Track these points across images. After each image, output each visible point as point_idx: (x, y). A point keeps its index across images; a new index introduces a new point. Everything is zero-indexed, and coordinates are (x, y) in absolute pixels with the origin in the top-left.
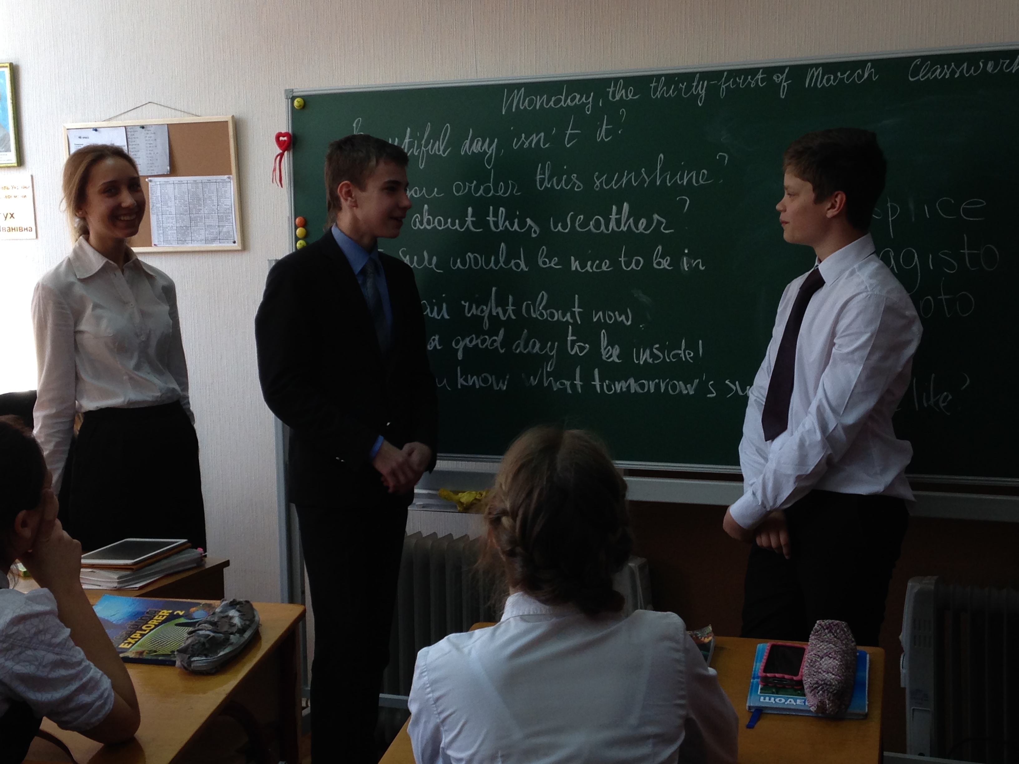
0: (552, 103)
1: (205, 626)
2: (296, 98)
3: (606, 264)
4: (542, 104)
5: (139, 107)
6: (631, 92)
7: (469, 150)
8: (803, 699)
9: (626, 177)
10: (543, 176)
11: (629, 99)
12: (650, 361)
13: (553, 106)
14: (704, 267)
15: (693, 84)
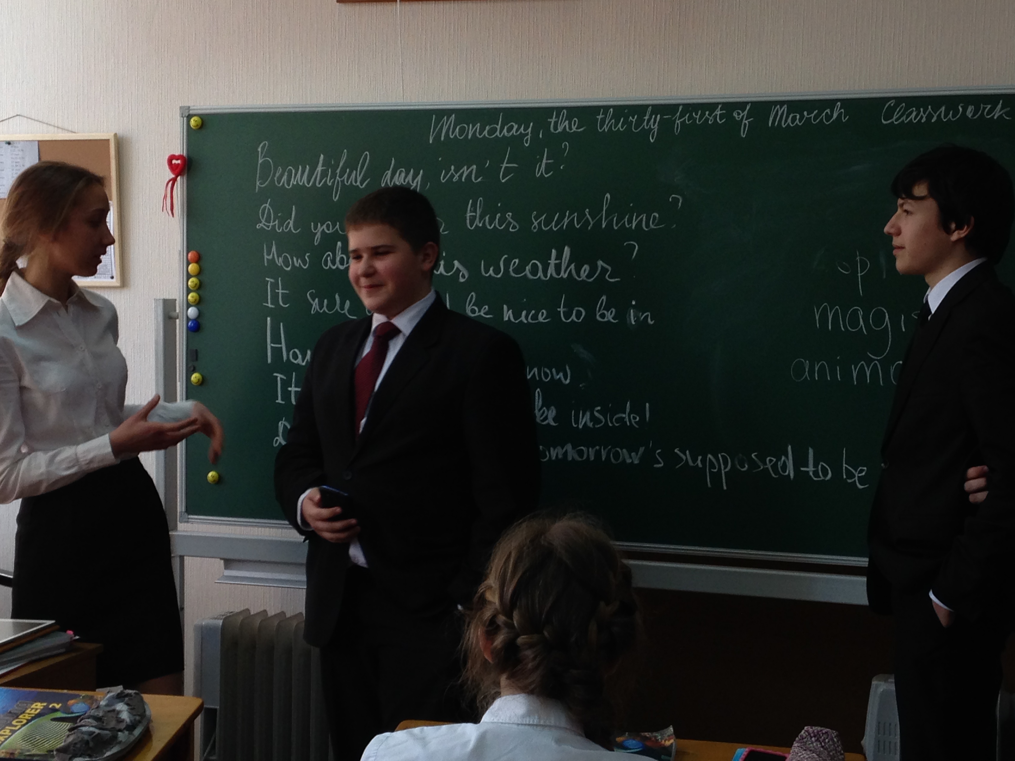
0: (486, 133)
1: (89, 722)
2: (191, 118)
3: (542, 315)
4: (474, 134)
5: (5, 120)
6: (575, 124)
9: (568, 219)
10: (474, 214)
11: (572, 131)
12: (590, 425)
13: (486, 135)
14: (653, 321)
15: (645, 118)
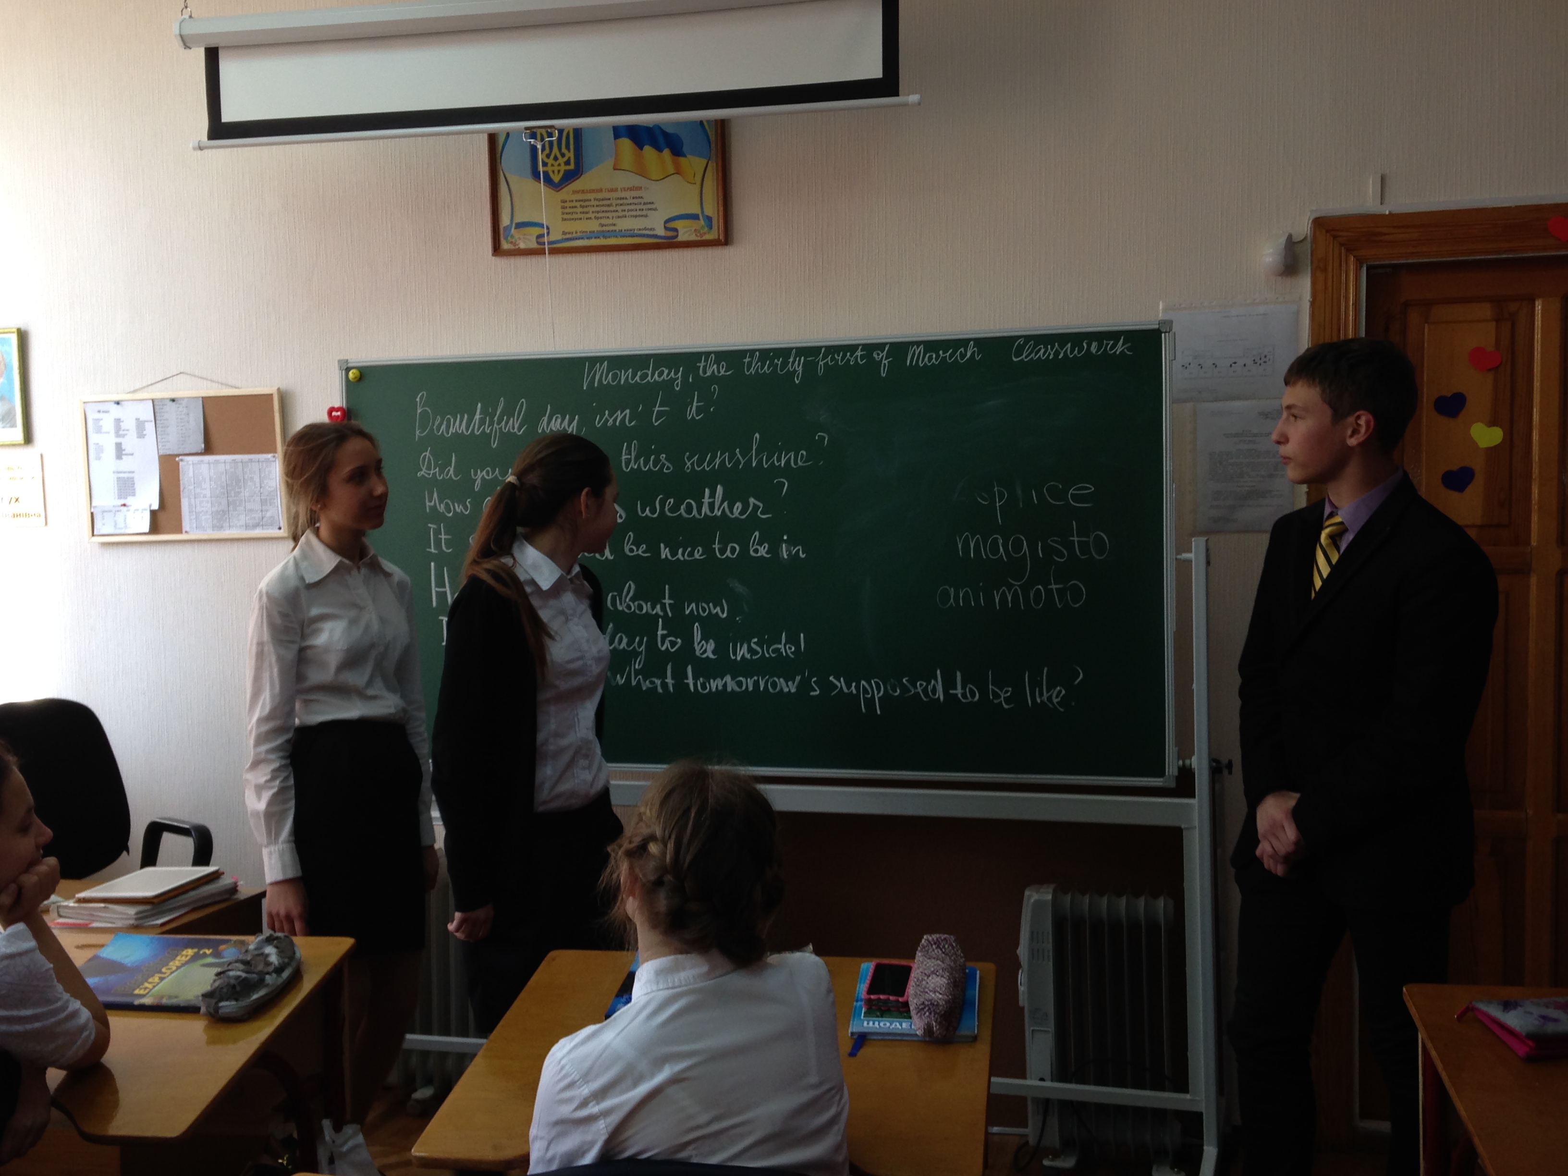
0: (637, 378)
1: (236, 966)
2: (350, 370)
3: (698, 552)
4: (627, 379)
5: (168, 378)
6: (723, 367)
7: (547, 428)
8: (908, 1022)
9: (719, 459)
10: (629, 457)
11: (721, 374)
12: (748, 656)
13: (638, 381)
14: (805, 555)
15: (789, 360)
